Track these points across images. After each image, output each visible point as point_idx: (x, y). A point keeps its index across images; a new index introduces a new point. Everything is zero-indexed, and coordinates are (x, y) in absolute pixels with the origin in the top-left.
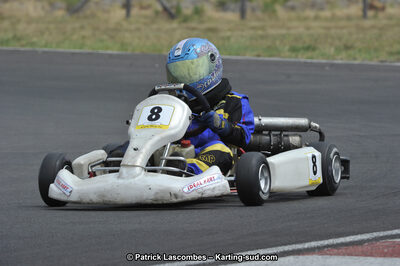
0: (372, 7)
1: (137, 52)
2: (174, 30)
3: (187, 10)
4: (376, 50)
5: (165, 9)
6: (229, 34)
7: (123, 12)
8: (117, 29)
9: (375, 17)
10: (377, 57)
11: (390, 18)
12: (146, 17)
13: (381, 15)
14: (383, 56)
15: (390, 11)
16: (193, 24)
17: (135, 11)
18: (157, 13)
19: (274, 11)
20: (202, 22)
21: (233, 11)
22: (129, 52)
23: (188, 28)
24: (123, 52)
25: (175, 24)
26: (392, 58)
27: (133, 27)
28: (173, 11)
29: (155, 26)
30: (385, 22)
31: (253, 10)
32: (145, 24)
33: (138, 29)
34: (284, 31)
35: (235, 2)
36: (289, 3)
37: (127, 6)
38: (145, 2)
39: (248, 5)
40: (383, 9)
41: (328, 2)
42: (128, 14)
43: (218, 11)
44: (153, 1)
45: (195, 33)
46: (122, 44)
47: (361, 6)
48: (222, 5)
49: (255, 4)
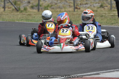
1: (7, 21)
2: (18, 15)
3: (22, 9)
4: (78, 21)
5: (16, 8)
6: (34, 16)
9: (77, 11)
12: (10, 11)
15: (82, 9)
16: (24, 13)
17: (6, 9)
18: (13, 9)
19: (48, 9)
20: (27, 12)
21: (36, 9)
22: (5, 21)
23: (22, 14)
24: (3, 21)
25: (18, 13)
27: (6, 14)
28: (18, 9)
29: (12, 14)
30: (80, 13)
31: (42, 9)
32: (9, 13)
33: (7, 14)
35: (36, 6)
36: (52, 7)
37: (4, 8)
38: (9, 7)
39: (40, 7)
40: (80, 9)
41: (63, 7)
42: (4, 10)
43: (31, 9)
44: (12, 6)
45: (25, 15)
46: (3, 19)
47: (73, 8)
48: (32, 7)
49: (42, 7)
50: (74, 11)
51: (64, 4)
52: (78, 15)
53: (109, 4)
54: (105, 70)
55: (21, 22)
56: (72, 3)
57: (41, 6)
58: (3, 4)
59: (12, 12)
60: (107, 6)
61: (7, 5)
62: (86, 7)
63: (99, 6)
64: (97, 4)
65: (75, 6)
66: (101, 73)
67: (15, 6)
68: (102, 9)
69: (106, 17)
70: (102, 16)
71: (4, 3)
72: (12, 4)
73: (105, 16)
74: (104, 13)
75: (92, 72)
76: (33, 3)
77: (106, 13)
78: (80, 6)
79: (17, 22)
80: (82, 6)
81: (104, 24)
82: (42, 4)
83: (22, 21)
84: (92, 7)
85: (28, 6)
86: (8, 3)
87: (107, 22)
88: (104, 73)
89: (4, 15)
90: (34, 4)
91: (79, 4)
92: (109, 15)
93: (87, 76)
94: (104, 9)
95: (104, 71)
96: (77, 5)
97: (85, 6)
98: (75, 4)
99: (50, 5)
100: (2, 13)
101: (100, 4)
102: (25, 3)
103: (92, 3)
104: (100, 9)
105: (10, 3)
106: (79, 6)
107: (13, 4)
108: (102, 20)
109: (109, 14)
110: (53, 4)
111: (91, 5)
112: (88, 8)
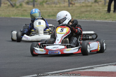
0: (71, 3)
1: (3, 17)
2: (14, 10)
3: (18, 4)
5: (11, 4)
9: (72, 6)
11: (76, 7)
12: (5, 6)
13: (74, 6)
15: (76, 5)
16: (19, 9)
17: (2, 5)
18: (9, 5)
19: (43, 5)
20: (22, 8)
21: (31, 5)
22: (1, 17)
25: (14, 9)
28: (14, 5)
29: (8, 9)
31: (37, 4)
32: (5, 9)
33: (3, 10)
34: (46, 11)
35: (32, 2)
36: (47, 3)
38: (5, 2)
39: (35, 3)
40: (74, 4)
41: (58, 2)
43: (27, 5)
44: (7, 2)
45: (20, 11)
47: (68, 3)
48: (28, 3)
50: (69, 6)
54: (98, 64)
55: (16, 17)
57: (36, 2)
60: (101, 2)
62: (80, 2)
63: (93, 2)
65: (70, 1)
66: (95, 67)
67: (11, 2)
68: (97, 4)
69: (100, 12)
70: (96, 11)
74: (98, 8)
77: (101, 8)
78: (74, 1)
79: (13, 17)
80: (76, 2)
81: (98, 19)
83: (18, 16)
84: (87, 2)
85: (23, 1)
87: (101, 17)
92: (104, 10)
93: (81, 71)
94: (99, 4)
95: (98, 66)
96: (72, 1)
99: (45, 1)
104: (94, 4)
108: (96, 15)
111: (85, 1)
112: (83, 3)
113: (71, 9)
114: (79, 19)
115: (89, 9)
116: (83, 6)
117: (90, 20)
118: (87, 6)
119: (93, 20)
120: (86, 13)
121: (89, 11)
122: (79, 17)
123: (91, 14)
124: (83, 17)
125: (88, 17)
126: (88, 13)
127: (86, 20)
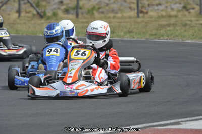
0: (142, 12)
1: (25, 35)
2: (43, 23)
3: (49, 14)
4: (144, 33)
5: (38, 13)
7: (17, 15)
8: (14, 23)
9: (144, 17)
10: (145, 37)
11: (151, 17)
12: (28, 17)
13: (146, 16)
14: (148, 36)
15: (151, 13)
17: (23, 14)
18: (34, 15)
19: (93, 14)
21: (72, 14)
22: (20, 35)
24: (17, 35)
25: (43, 21)
26: (153, 37)
27: (22, 22)
28: (42, 14)
29: (33, 22)
30: (148, 19)
31: (82, 13)
32: (28, 20)
33: (25, 23)
35: (74, 9)
36: (101, 10)
37: (19, 11)
38: (28, 10)
39: (80, 11)
40: (147, 13)
41: (120, 9)
42: (19, 16)
43: (65, 14)
44: (32, 9)
46: (17, 31)
47: (136, 11)
48: (66, 11)
49: (83, 10)
50: (138, 16)
51: (121, 4)
52: (144, 24)
53: (197, 5)
54: (189, 117)
56: (134, 3)
57: (81, 8)
58: (16, 5)
59: (32, 20)
60: (193, 8)
61: (23, 6)
62: (158, 9)
63: (180, 8)
64: (178, 5)
65: (140, 8)
66: (182, 122)
67: (38, 9)
68: (186, 13)
69: (193, 27)
70: (186, 25)
71: (19, 4)
72: (32, 5)
73: (190, 24)
74: (189, 19)
75: (168, 120)
76: (67, 4)
77: (193, 19)
78: (147, 8)
79: (41, 35)
80: (151, 8)
81: (188, 39)
82: (83, 5)
84: (169, 9)
85: (59, 8)
86: (25, 3)
87: (193, 35)
88: (188, 122)
89: (18, 24)
90: (70, 5)
91: (147, 5)
92: (198, 22)
94: (190, 12)
95: (188, 119)
96: (143, 7)
97: (156, 8)
98: (140, 5)
99: (97, 7)
100: (15, 20)
101: (182, 5)
102: (55, 4)
103: (169, 3)
104: (182, 12)
105: (29, 4)
106: (145, 7)
107: (34, 5)
108: (185, 31)
109: (198, 20)
110: (103, 5)
111: (166, 7)
112: (162, 10)
113: (142, 22)
114: (155, 38)
115: (173, 21)
116: (162, 16)
117: (174, 40)
118: (170, 16)
119: (181, 41)
120: (168, 29)
121: (173, 24)
122: (155, 35)
123: (177, 30)
124: (163, 36)
125: (171, 35)
126: (171, 28)
127: (167, 40)
